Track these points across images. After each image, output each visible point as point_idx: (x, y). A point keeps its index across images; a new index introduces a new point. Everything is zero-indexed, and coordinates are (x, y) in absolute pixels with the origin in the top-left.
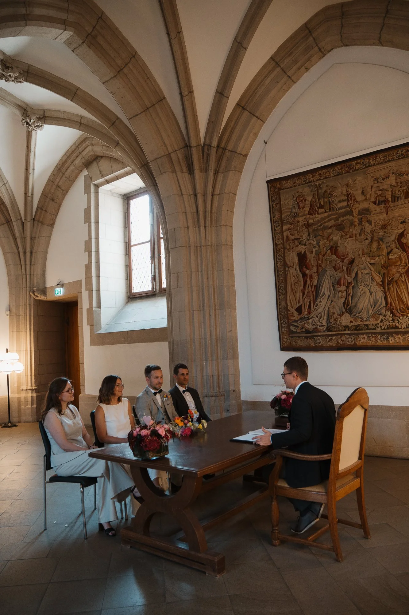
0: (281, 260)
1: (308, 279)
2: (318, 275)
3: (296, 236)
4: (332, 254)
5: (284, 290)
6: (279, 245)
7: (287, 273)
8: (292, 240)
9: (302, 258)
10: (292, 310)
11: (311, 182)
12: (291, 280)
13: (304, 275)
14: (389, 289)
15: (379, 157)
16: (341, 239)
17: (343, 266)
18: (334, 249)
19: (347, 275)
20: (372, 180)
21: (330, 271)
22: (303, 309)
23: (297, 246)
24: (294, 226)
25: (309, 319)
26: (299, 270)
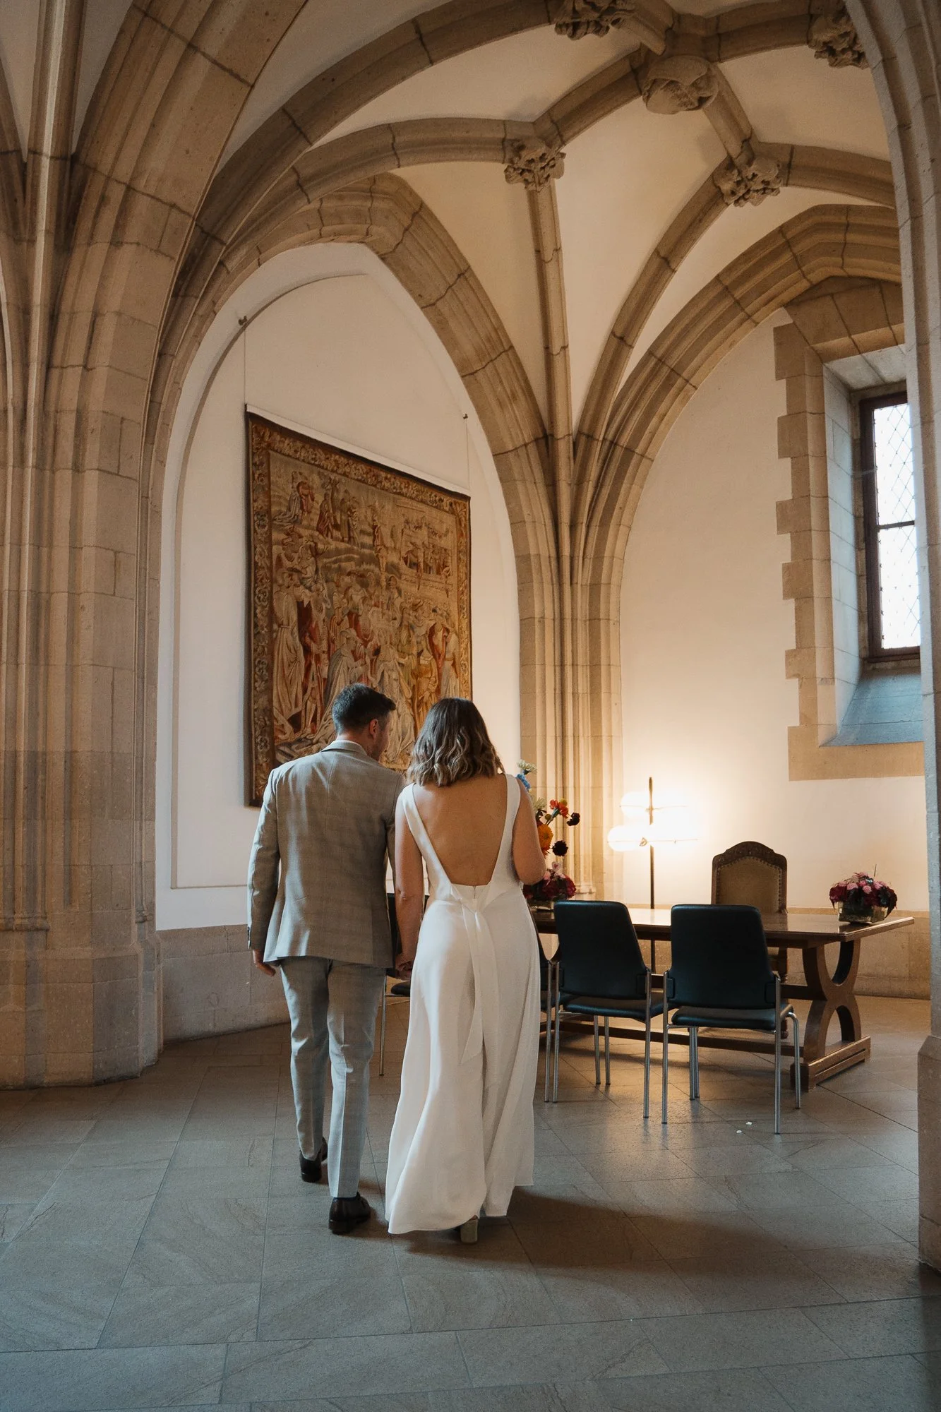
0: (265, 604)
1: (313, 662)
2: (329, 659)
3: (295, 564)
4: (350, 627)
5: (267, 671)
6: (260, 567)
7: (274, 635)
8: (288, 569)
9: (304, 614)
10: (282, 720)
11: (322, 467)
12: (282, 654)
13: (307, 651)
14: (419, 714)
15: (432, 493)
16: (363, 603)
17: (365, 654)
18: (354, 618)
19: (371, 673)
20: (403, 519)
21: (348, 659)
22: (303, 720)
23: (296, 585)
24: (292, 541)
25: (312, 744)
26: (297, 638)
